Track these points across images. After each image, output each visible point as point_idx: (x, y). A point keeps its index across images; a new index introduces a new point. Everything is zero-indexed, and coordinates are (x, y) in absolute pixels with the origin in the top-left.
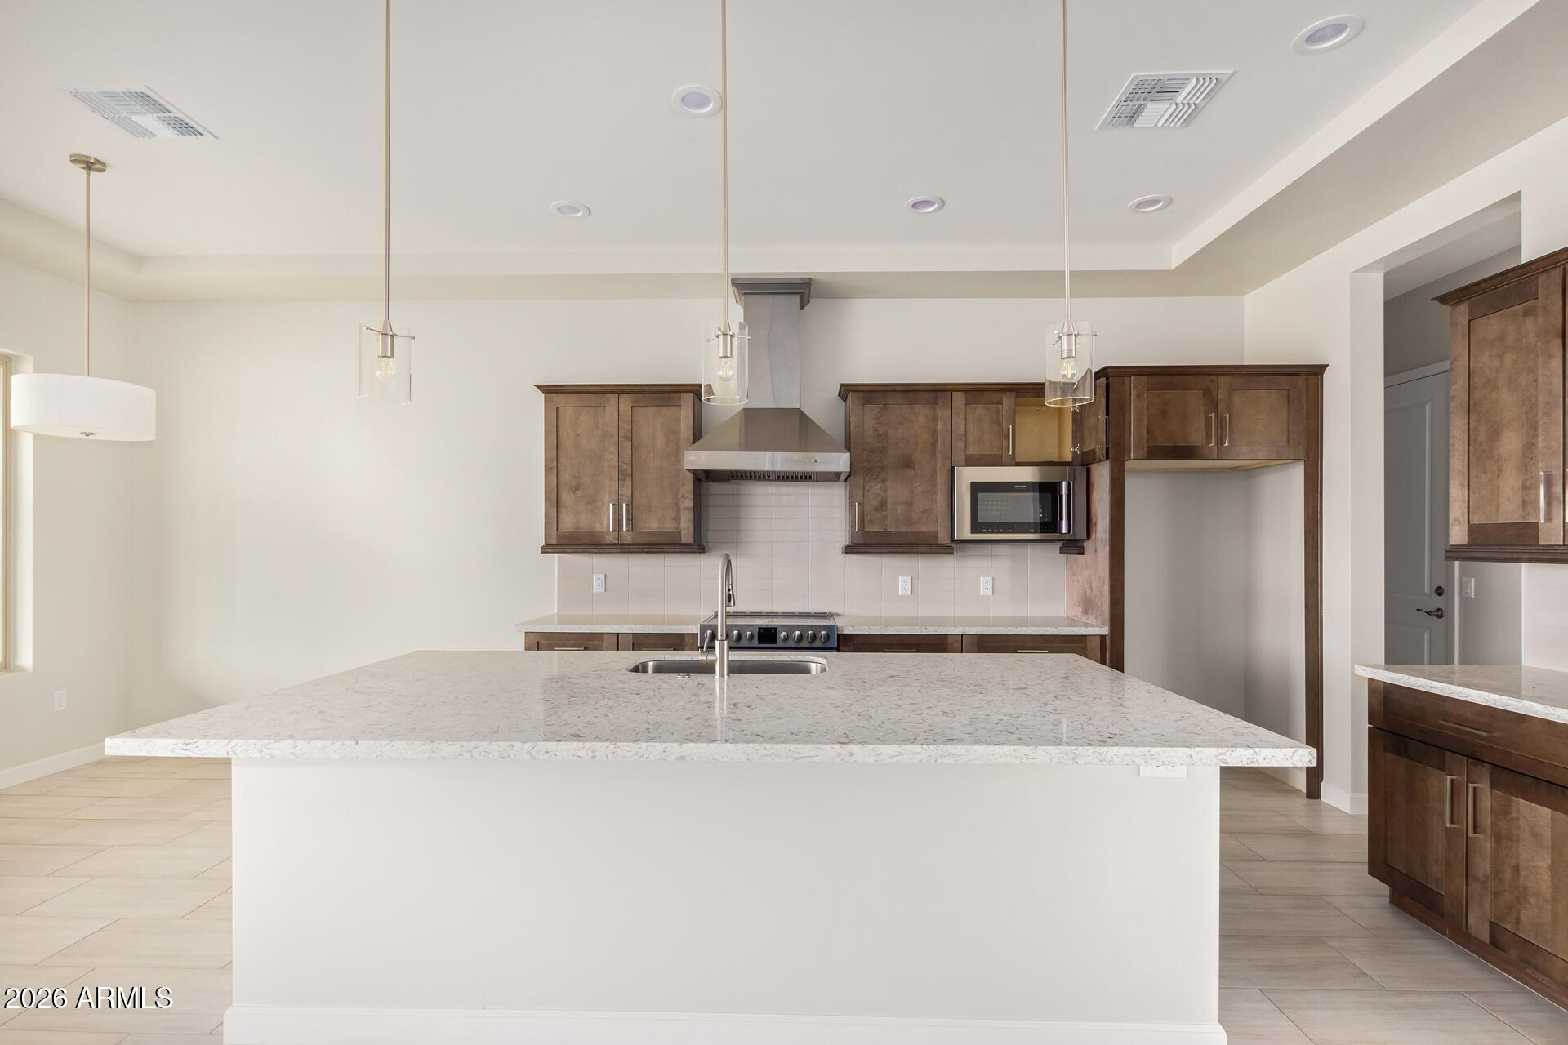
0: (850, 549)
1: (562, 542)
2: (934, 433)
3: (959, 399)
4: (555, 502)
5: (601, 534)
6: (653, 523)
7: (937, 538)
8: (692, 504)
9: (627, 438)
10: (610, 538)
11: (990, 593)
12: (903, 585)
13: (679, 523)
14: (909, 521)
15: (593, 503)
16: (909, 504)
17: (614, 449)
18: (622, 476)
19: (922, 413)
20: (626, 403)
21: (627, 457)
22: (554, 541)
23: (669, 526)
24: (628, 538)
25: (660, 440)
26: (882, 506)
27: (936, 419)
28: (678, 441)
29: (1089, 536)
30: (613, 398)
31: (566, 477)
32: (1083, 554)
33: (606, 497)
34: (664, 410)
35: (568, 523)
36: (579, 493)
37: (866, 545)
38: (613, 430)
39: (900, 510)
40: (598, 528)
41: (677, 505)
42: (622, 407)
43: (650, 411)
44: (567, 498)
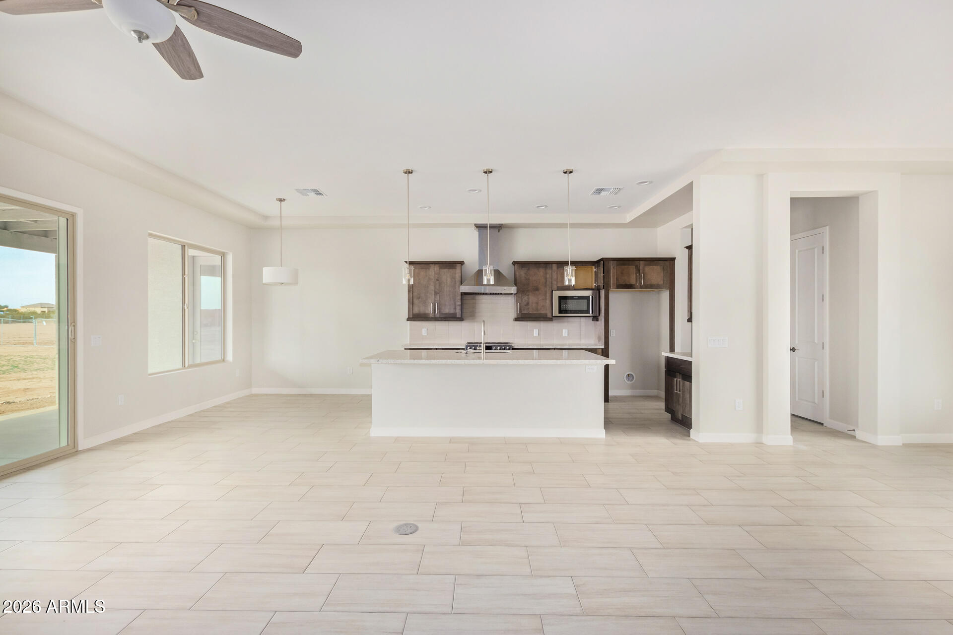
0: (516, 319)
1: (414, 317)
2: (546, 279)
3: (555, 266)
4: (411, 302)
5: (428, 314)
6: (447, 310)
7: (547, 316)
8: (460, 304)
9: (437, 280)
10: (431, 316)
11: (567, 335)
12: (536, 333)
13: (456, 310)
14: (537, 310)
15: (425, 303)
16: (537, 303)
17: (432, 284)
18: (435, 293)
19: (541, 272)
20: (437, 267)
21: (438, 288)
22: (411, 317)
23: (452, 311)
24: (438, 315)
25: (449, 280)
26: (528, 304)
27: (546, 273)
28: (456, 281)
29: (599, 315)
30: (432, 266)
31: (415, 294)
32: (598, 321)
33: (430, 301)
34: (451, 270)
35: (416, 310)
36: (420, 300)
37: (522, 318)
38: (432, 277)
39: (534, 305)
40: (427, 312)
41: (455, 304)
42: (435, 269)
43: (445, 270)
44: (416, 301)
